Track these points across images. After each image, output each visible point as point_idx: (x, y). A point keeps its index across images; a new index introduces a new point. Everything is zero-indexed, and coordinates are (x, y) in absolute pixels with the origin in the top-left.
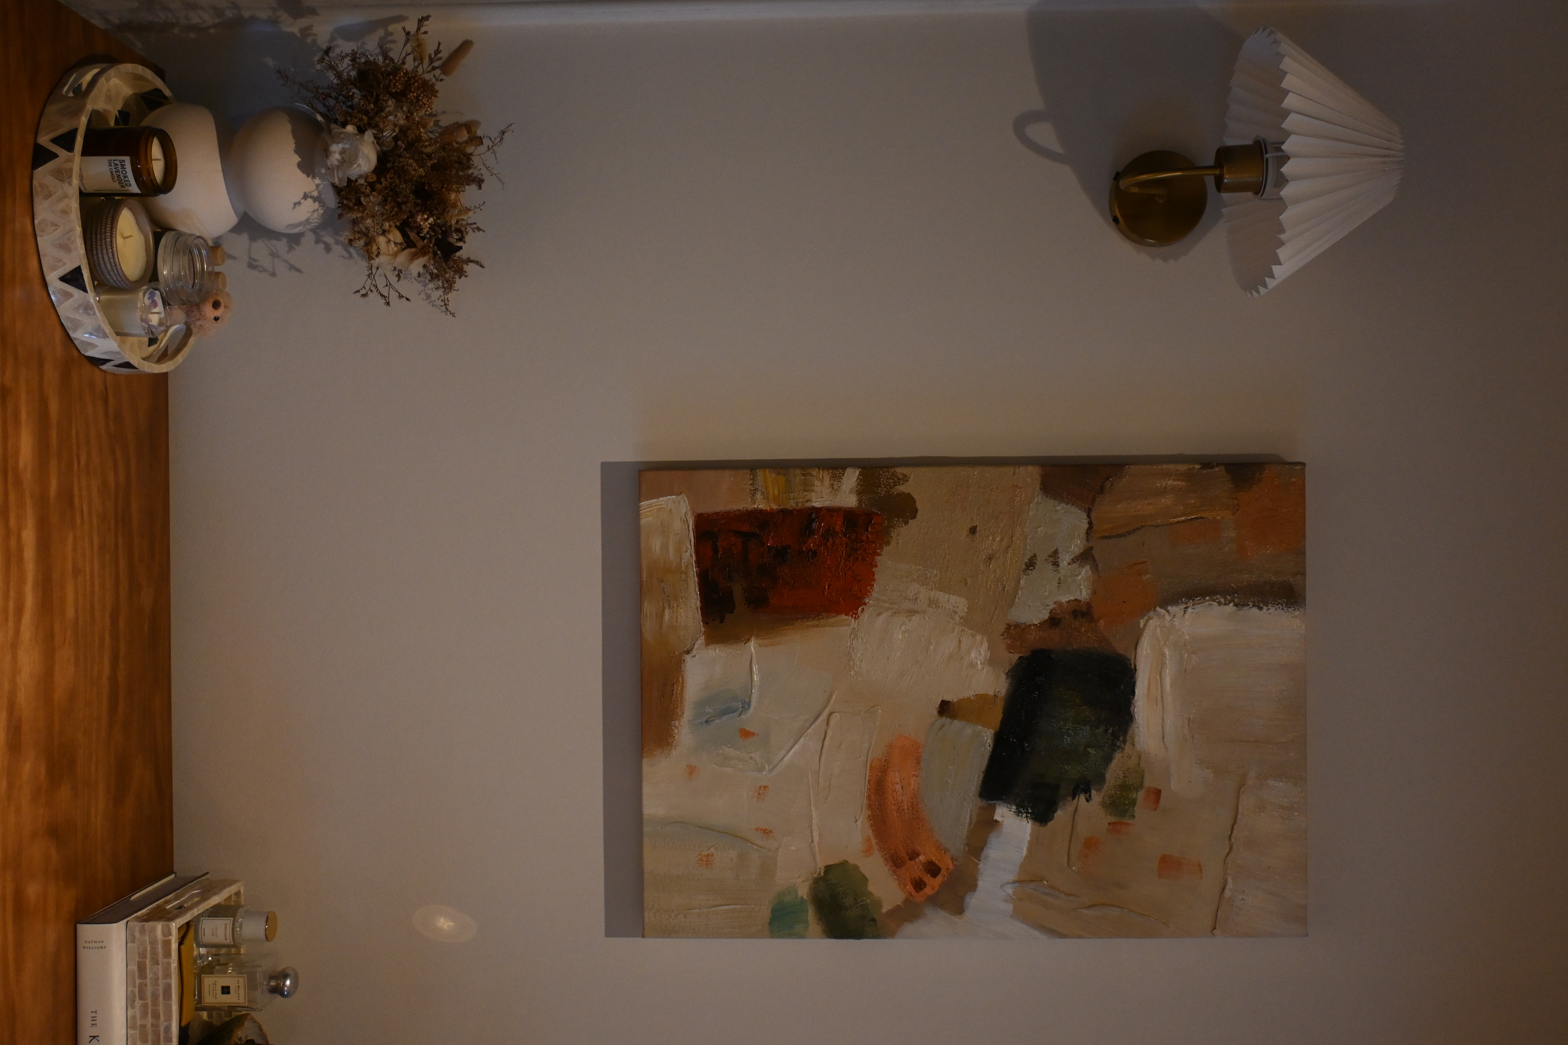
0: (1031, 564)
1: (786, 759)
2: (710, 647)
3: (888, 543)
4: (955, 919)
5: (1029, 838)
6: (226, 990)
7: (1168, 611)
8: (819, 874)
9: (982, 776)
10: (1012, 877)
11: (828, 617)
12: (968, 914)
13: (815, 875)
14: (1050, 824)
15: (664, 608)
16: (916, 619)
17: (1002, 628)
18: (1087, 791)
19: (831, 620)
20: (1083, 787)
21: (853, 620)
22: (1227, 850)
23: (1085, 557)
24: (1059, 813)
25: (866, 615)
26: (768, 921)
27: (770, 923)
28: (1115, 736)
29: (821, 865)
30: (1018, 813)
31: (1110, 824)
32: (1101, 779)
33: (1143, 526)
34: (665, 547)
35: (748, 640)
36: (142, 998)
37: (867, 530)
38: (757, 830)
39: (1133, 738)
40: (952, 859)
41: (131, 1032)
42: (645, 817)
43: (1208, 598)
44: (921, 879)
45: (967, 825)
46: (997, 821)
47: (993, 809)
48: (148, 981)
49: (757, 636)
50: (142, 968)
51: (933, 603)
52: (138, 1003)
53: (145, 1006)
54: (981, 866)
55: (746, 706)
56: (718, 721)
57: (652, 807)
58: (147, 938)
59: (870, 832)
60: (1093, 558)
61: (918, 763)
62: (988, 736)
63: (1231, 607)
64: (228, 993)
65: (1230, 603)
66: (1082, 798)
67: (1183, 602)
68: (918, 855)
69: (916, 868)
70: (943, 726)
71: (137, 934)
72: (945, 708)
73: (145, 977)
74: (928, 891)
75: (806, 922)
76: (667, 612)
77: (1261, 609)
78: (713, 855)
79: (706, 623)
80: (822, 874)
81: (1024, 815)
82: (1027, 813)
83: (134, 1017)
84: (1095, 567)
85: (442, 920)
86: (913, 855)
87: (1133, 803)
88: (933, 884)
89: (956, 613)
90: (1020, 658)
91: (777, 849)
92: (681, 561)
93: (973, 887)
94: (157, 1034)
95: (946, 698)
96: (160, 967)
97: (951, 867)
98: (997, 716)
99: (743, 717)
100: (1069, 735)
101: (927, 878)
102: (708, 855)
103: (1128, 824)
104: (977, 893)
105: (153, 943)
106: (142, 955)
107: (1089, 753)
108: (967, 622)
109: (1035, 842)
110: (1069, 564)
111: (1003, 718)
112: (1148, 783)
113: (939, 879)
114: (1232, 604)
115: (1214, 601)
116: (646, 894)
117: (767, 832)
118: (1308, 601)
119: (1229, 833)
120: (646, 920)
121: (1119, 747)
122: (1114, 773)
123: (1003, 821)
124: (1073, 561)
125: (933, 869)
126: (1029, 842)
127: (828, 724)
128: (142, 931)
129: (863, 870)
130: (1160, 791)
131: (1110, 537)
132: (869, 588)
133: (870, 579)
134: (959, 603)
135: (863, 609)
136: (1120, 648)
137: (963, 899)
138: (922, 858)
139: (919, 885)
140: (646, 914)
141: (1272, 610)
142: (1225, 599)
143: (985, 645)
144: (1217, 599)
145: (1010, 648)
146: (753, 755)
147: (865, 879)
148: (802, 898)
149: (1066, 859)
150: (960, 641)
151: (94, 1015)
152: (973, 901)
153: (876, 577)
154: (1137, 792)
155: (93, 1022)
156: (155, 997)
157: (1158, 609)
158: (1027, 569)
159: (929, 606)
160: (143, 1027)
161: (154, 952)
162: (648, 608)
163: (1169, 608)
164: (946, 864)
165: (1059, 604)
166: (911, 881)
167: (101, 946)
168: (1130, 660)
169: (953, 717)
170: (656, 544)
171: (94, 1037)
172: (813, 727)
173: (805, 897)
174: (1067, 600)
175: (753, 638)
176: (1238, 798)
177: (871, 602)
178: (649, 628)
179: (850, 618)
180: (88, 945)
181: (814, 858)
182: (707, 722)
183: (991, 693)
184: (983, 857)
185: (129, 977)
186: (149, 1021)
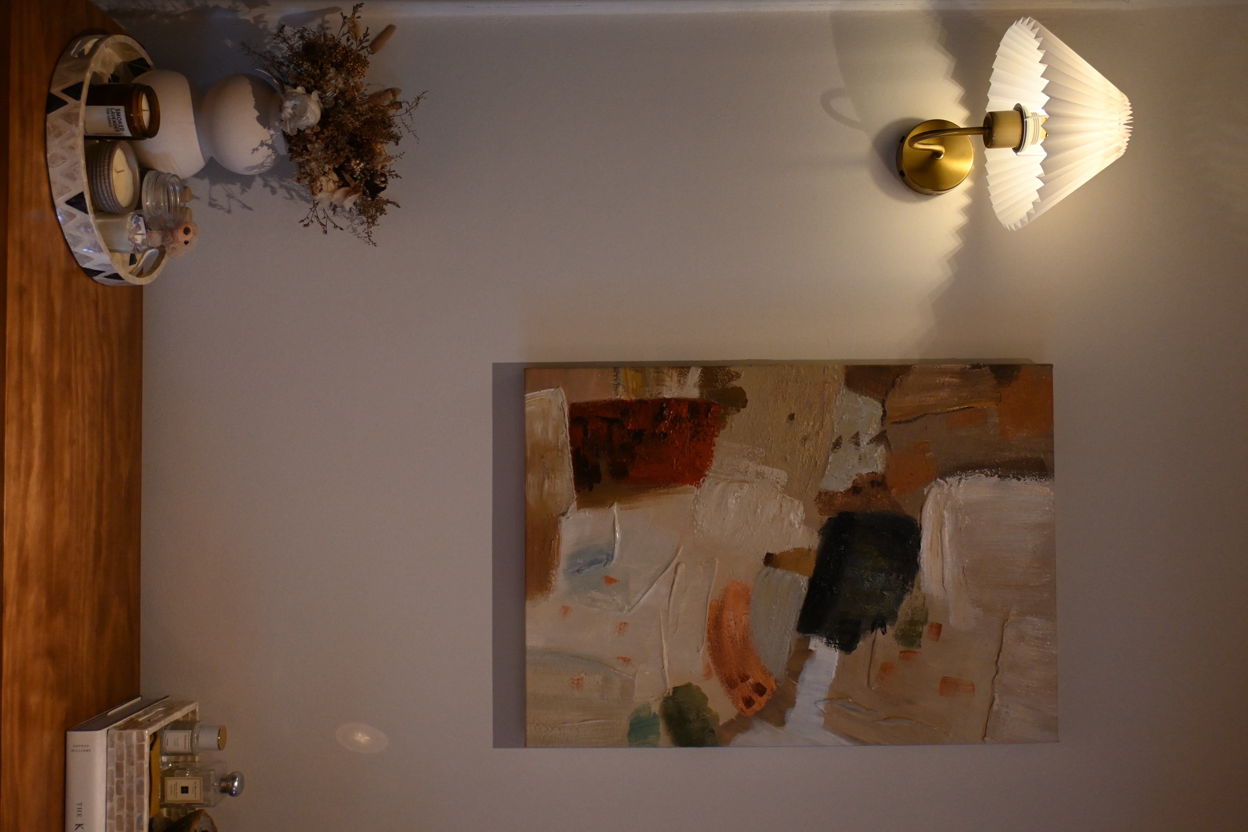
0: (837, 444)
1: (642, 601)
2: (581, 510)
3: (724, 427)
4: (779, 730)
5: (836, 664)
6: (185, 790)
7: (946, 482)
8: (669, 694)
9: (799, 613)
10: (823, 695)
11: (675, 487)
12: (788, 726)
13: (666, 695)
14: (854, 652)
15: (544, 479)
16: (746, 486)
17: (815, 495)
18: (883, 625)
19: (679, 488)
20: (879, 622)
21: (696, 489)
22: (994, 673)
23: (880, 438)
24: (861, 644)
25: (707, 483)
26: (627, 732)
27: (629, 735)
28: (905, 581)
29: (670, 687)
30: (828, 644)
31: (901, 652)
32: (893, 616)
33: (926, 414)
34: (545, 430)
35: (612, 505)
36: (119, 793)
37: (707, 416)
38: (618, 658)
39: (919, 583)
40: (776, 681)
41: (108, 822)
42: (528, 648)
43: (977, 471)
44: (750, 698)
45: (787, 654)
46: (811, 651)
47: (808, 641)
48: (124, 779)
49: (619, 502)
50: (119, 768)
51: (759, 475)
52: (116, 797)
53: (122, 800)
54: (799, 686)
55: (610, 557)
56: (587, 570)
57: (533, 640)
58: (124, 743)
59: (709, 660)
60: (887, 439)
61: (748, 604)
62: (804, 581)
63: (996, 478)
64: (187, 792)
65: (995, 475)
66: (879, 631)
67: (957, 474)
68: (748, 678)
69: (746, 689)
70: (768, 574)
71: (116, 740)
72: (769, 560)
73: (122, 776)
74: (756, 707)
75: (658, 733)
76: (546, 481)
77: (1019, 479)
78: (582, 679)
79: (578, 491)
80: (671, 694)
81: (833, 645)
82: (835, 643)
83: (112, 809)
84: (888, 446)
85: (360, 735)
86: (744, 678)
87: (920, 635)
88: (760, 702)
89: (778, 482)
90: (829, 519)
91: (635, 674)
92: (558, 441)
93: (792, 704)
94: (131, 823)
95: (770, 551)
96: (135, 767)
97: (775, 687)
98: (811, 565)
99: (607, 566)
100: (868, 581)
101: (755, 697)
102: (579, 679)
103: (915, 652)
104: (795, 709)
105: (129, 747)
106: (120, 757)
107: (885, 595)
108: (787, 490)
109: (842, 668)
110: (868, 444)
111: (816, 567)
112: (931, 619)
113: (765, 697)
114: (996, 476)
115: (982, 473)
116: (529, 711)
117: (626, 660)
118: (1056, 474)
119: (996, 659)
120: (528, 732)
121: (908, 590)
122: (904, 611)
123: (816, 651)
124: (871, 441)
125: (760, 690)
126: (837, 667)
127: (676, 572)
128: (120, 737)
129: (704, 690)
130: (941, 625)
131: (900, 422)
132: (708, 463)
133: (709, 456)
134: (780, 475)
135: (704, 480)
136: (908, 510)
137: (784, 713)
138: (751, 680)
139: (749, 702)
140: (528, 728)
141: (1028, 481)
142: (991, 472)
143: (802, 508)
144: (985, 471)
145: (821, 511)
146: (615, 598)
147: (705, 698)
148: (655, 714)
149: (866, 681)
150: (781, 506)
151: (79, 806)
152: (792, 715)
153: (715, 454)
154: (922, 627)
155: (79, 813)
156: (130, 792)
157: (938, 479)
158: (835, 447)
159: (757, 477)
160: (120, 817)
161: (130, 755)
162: (531, 479)
163: (947, 479)
164: (770, 685)
165: (860, 476)
166: (743, 699)
167: (87, 749)
168: (916, 521)
169: (776, 566)
170: (538, 427)
171: (80, 825)
172: (663, 574)
173: (657, 713)
174: (866, 472)
175: (616, 504)
176: (1003, 631)
177: (711, 474)
178: (532, 495)
179: (693, 487)
180: (75, 748)
181: (665, 681)
182: (578, 571)
183: (807, 548)
184: (799, 680)
185: (109, 775)
186: (125, 812)
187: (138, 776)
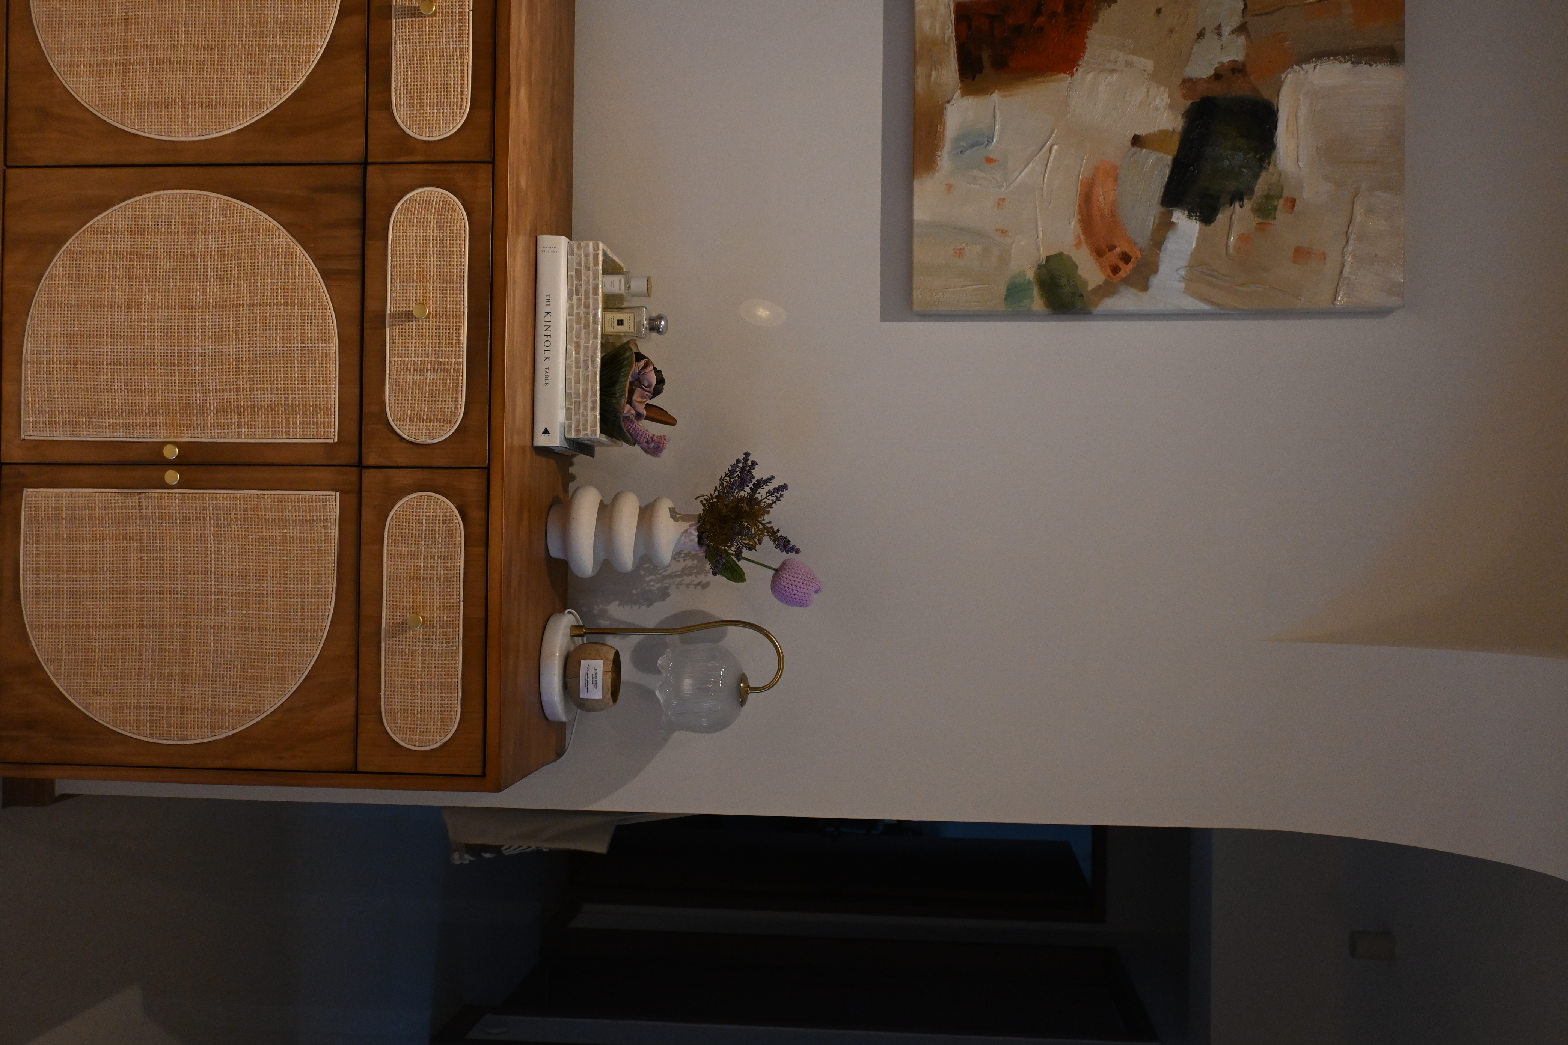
0: (1201, 35)
1: (1019, 178)
2: (965, 98)
3: (1096, 21)
4: (1142, 294)
5: (1197, 235)
6: (620, 323)
7: (1302, 68)
8: (1042, 262)
9: (1163, 190)
10: (1184, 263)
11: (1051, 76)
12: (1152, 291)
13: (1039, 262)
14: (1213, 224)
15: (931, 70)
16: (1115, 76)
17: (1180, 81)
18: (1241, 200)
19: (1053, 78)
20: (1238, 196)
21: (1070, 77)
22: (1344, 243)
23: (1241, 29)
24: (1220, 216)
25: (1078, 75)
26: (1004, 297)
27: (1005, 299)
28: (1261, 160)
29: (1044, 254)
30: (1190, 216)
31: (1257, 224)
32: (1251, 191)
33: (1284, 7)
34: (933, 26)
35: (993, 92)
36: (577, 294)
37: (1081, 11)
38: (997, 230)
39: (1275, 161)
40: (1140, 250)
41: (569, 318)
42: (915, 222)
43: (1332, 58)
44: (1117, 265)
45: (1151, 226)
46: (1173, 223)
47: (1171, 214)
48: (582, 282)
49: (999, 90)
50: (578, 272)
51: (1128, 64)
53: (580, 300)
54: (1162, 255)
55: (990, 140)
56: (969, 151)
57: (920, 215)
58: (582, 252)
59: (1080, 232)
60: (1248, 31)
61: (1116, 180)
62: (1169, 159)
63: (1349, 64)
64: (622, 324)
65: (1348, 61)
66: (1237, 204)
67: (1313, 61)
68: (1115, 247)
69: (1113, 257)
70: (1134, 154)
71: (575, 250)
72: (1137, 141)
73: (580, 280)
74: (1122, 274)
75: (1032, 298)
76: (933, 73)
77: (1371, 65)
78: (964, 249)
79: (962, 81)
80: (1044, 262)
81: (1194, 218)
82: (1196, 216)
83: (572, 306)
84: (1248, 37)
85: (761, 310)
86: (1112, 248)
87: (1275, 208)
88: (1126, 269)
89: (1145, 71)
90: (1192, 103)
91: (1012, 244)
92: (944, 37)
93: (1155, 271)
94: (587, 319)
95: (1138, 133)
96: (591, 272)
97: (1139, 256)
98: (1175, 145)
99: (988, 148)
100: (1227, 159)
101: (1121, 264)
102: (961, 249)
103: (1271, 224)
104: (1158, 276)
105: (587, 255)
106: (579, 264)
107: (1243, 172)
108: (1154, 77)
109: (1202, 238)
110: (1229, 34)
111: (1179, 147)
112: (1286, 194)
113: (1131, 266)
114: (1350, 62)
115: (1336, 60)
116: (915, 278)
117: (1004, 232)
118: (1406, 60)
119: (1346, 230)
120: (915, 297)
121: (1265, 168)
122: (1261, 187)
123: (1178, 223)
124: (1233, 32)
125: (1126, 258)
126: (1197, 238)
127: (1050, 152)
128: (579, 247)
129: (1075, 259)
130: (1295, 200)
131: (1260, 15)
132: (1081, 54)
133: (1083, 47)
134: (1148, 64)
135: (1077, 70)
136: (1266, 95)
137: (1148, 280)
138: (1118, 250)
139: (1115, 270)
140: (914, 293)
141: (1380, 66)
142: (1345, 58)
143: (1166, 95)
144: (1339, 58)
145: (1185, 97)
146: (995, 176)
147: (1076, 266)
148: (1029, 280)
149: (1224, 250)
150: (1148, 91)
151: (548, 298)
152: (1155, 281)
153: (1087, 45)
154: (1278, 200)
155: (547, 303)
156: (587, 292)
157: (1295, 66)
158: (1199, 38)
159: (1126, 66)
160: (578, 314)
161: (587, 263)
162: (919, 69)
163: (1303, 66)
164: (1136, 254)
165: (1222, 64)
166: (1110, 266)
167: (555, 251)
168: (1273, 104)
169: (1142, 146)
170: (927, 24)
171: (547, 313)
172: (1039, 154)
173: (1031, 279)
174: (1228, 60)
175: (996, 91)
176: (1353, 203)
177: (1083, 64)
178: (920, 85)
179: (1067, 75)
180: (545, 250)
181: (1039, 250)
182: (961, 152)
183: (1171, 129)
184: (1163, 248)
185: (569, 278)
186: (583, 310)
187: (594, 279)
